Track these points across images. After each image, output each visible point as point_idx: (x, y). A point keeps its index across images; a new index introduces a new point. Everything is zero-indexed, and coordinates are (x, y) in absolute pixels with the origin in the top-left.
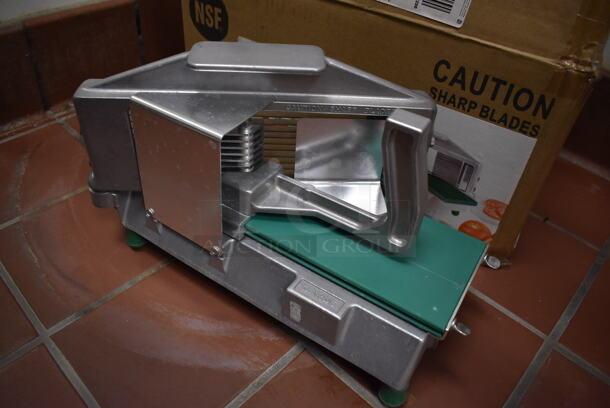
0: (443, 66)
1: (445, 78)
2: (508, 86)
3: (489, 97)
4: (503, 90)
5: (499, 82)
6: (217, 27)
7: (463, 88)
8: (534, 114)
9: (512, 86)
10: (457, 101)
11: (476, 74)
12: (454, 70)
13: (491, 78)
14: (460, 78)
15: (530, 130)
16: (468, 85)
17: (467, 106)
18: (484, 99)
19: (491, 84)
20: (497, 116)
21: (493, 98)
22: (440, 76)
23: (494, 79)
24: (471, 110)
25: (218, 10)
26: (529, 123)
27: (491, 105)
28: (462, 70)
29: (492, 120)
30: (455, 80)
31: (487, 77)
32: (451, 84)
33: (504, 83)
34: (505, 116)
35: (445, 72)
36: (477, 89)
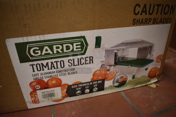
0: (137, 7)
1: (139, 12)
2: (162, 6)
3: (156, 14)
4: (160, 8)
5: (158, 5)
7: (146, 14)
8: (170, 14)
9: (163, 5)
10: (144, 21)
11: (151, 5)
12: (142, 6)
13: (156, 5)
14: (144, 10)
15: (169, 21)
16: (148, 11)
17: (148, 22)
18: (152, 17)
19: (156, 7)
20: (158, 21)
21: (157, 14)
22: (136, 12)
24: (150, 22)
26: (169, 18)
28: (145, 6)
29: (157, 23)
30: (143, 12)
31: (154, 5)
32: (141, 14)
33: (160, 5)
34: (161, 19)
35: (138, 9)
36: (151, 12)
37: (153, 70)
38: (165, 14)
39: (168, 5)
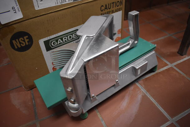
0: (102, 7)
1: (103, 10)
4: (114, 4)
5: (113, 3)
6: (27, 44)
7: (107, 9)
8: (120, 5)
9: (116, 2)
10: (107, 13)
11: (109, 4)
12: (104, 6)
14: (106, 7)
15: (121, 9)
16: (108, 8)
18: (111, 10)
19: (112, 4)
20: (115, 11)
21: (113, 7)
22: (102, 10)
23: (112, 3)
24: (110, 13)
25: (25, 37)
27: (113, 9)
28: (106, 5)
29: (114, 12)
30: (105, 9)
31: (111, 4)
32: (105, 10)
33: (114, 3)
34: (116, 10)
35: (103, 8)
36: (110, 8)
37: (117, 39)
38: (117, 6)
39: (118, 2)
